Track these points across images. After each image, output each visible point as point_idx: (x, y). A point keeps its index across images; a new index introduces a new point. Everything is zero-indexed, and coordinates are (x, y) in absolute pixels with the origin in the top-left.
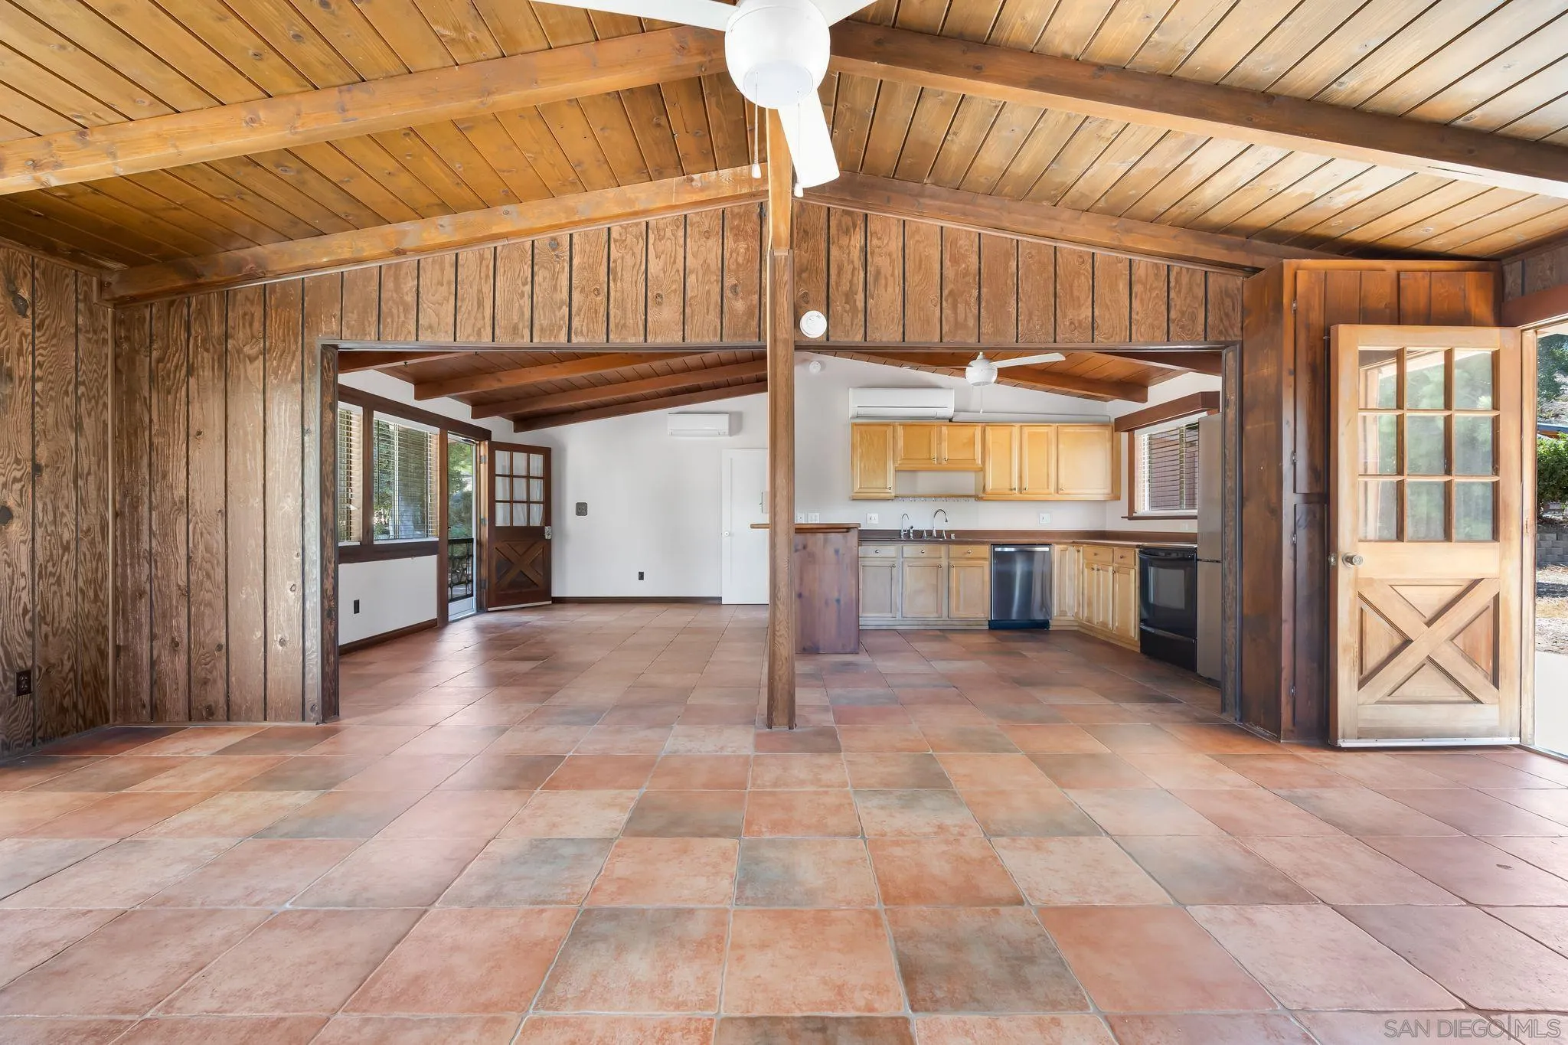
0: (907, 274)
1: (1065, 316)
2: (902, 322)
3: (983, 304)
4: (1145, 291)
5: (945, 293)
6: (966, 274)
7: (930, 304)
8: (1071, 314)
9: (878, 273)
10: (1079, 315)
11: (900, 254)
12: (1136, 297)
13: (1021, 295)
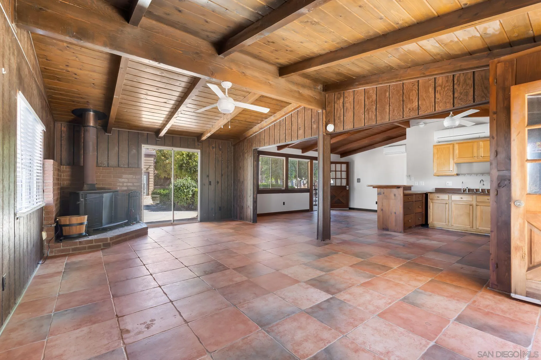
0: (355, 107)
1: (407, 107)
2: (353, 122)
3: (377, 111)
4: (442, 89)
5: (366, 109)
6: (372, 101)
7: (361, 115)
8: (409, 106)
9: (347, 109)
10: (412, 106)
11: (353, 101)
12: (437, 93)
13: (390, 104)
